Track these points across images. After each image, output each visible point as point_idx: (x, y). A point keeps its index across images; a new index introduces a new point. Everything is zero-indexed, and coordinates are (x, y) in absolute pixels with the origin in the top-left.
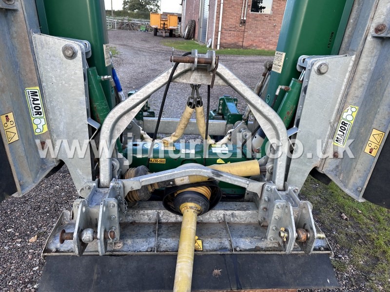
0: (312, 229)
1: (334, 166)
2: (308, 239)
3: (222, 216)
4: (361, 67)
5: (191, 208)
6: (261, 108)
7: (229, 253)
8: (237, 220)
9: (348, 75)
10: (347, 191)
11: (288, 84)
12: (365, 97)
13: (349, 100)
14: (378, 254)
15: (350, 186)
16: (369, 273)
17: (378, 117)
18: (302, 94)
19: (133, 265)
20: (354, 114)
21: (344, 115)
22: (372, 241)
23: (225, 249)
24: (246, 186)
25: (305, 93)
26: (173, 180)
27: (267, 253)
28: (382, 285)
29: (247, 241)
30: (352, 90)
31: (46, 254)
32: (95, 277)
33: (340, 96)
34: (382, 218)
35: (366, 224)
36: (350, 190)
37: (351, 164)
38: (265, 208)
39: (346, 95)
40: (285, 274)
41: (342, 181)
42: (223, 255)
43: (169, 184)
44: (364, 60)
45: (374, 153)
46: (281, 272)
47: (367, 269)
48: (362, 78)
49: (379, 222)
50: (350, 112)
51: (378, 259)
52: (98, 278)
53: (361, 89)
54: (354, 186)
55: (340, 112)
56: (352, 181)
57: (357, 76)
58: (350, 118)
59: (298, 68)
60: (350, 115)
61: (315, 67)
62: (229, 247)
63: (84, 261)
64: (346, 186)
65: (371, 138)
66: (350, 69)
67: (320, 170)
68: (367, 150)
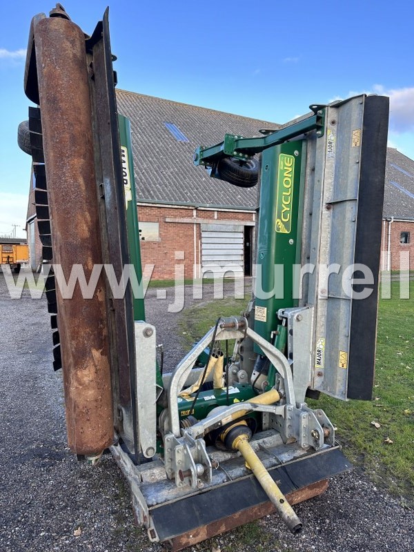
0: (329, 425)
1: (321, 383)
2: (329, 433)
3: (257, 445)
4: (319, 314)
5: (244, 439)
6: (271, 350)
7: (280, 466)
8: (269, 445)
9: (313, 319)
10: (336, 397)
11: (276, 330)
12: (327, 333)
13: (318, 335)
14: (362, 452)
15: (337, 392)
16: (363, 465)
17: (340, 343)
18: (289, 335)
19: (220, 496)
20: (324, 344)
21: (318, 346)
22: (354, 444)
23: (275, 465)
24: (274, 411)
25: (292, 334)
26: (220, 422)
27: (304, 458)
28: (374, 470)
29: (286, 455)
30: (318, 329)
31: (151, 509)
32: (197, 513)
33: (312, 333)
34: (352, 426)
35: (344, 433)
36: (338, 395)
37: (333, 378)
38: (289, 426)
39: (315, 332)
40: (319, 469)
41: (330, 392)
42: (276, 469)
43: (218, 425)
44: (319, 309)
45: (345, 367)
46: (317, 469)
47: (360, 463)
48: (322, 320)
49: (351, 429)
50: (320, 343)
51: (363, 455)
52: (200, 514)
53: (323, 327)
54: (339, 392)
55: (315, 343)
56: (337, 389)
57: (318, 320)
58: (321, 347)
59: (280, 318)
60: (321, 345)
61: (295, 317)
62: (276, 462)
63: (182, 505)
64: (334, 394)
65: (341, 357)
66: (313, 315)
67: (312, 388)
68: (341, 366)
